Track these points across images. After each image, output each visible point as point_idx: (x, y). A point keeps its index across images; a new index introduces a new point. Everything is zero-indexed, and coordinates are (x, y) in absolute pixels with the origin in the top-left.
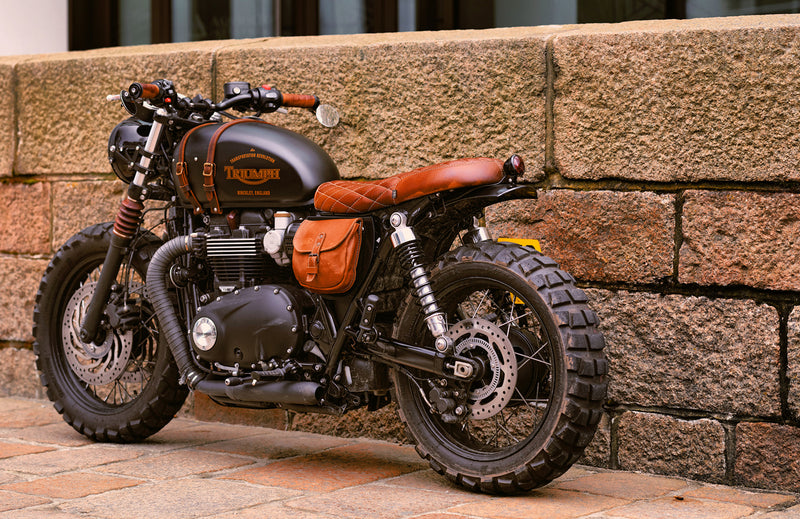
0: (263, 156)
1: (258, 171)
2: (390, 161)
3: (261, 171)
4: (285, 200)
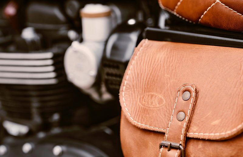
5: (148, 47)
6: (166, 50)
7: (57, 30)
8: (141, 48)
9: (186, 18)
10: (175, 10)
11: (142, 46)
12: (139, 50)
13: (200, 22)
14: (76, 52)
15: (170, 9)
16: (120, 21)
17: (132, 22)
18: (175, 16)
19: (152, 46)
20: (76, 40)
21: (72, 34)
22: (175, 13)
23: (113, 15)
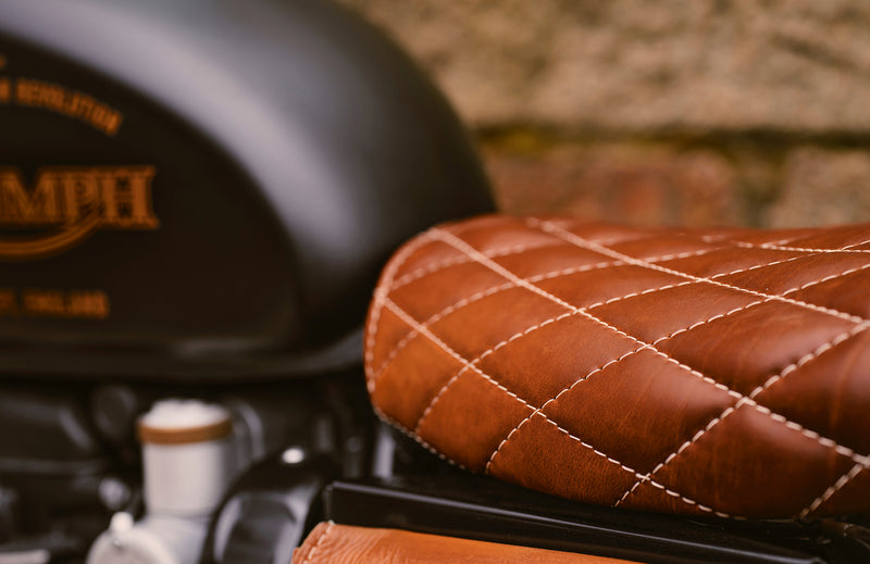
0: (52, 96)
1: (30, 183)
2: (642, 57)
3: (47, 183)
4: (194, 347)
5: (333, 545)
6: (388, 558)
7: (68, 478)
8: (314, 550)
9: (439, 452)
10: (418, 430)
11: (314, 544)
12: (306, 558)
13: (489, 470)
14: (120, 549)
15: (403, 425)
16: (259, 452)
17: (293, 456)
18: (419, 445)
19: (347, 541)
20: (123, 508)
21: (112, 491)
22: (418, 439)
23: (238, 431)
